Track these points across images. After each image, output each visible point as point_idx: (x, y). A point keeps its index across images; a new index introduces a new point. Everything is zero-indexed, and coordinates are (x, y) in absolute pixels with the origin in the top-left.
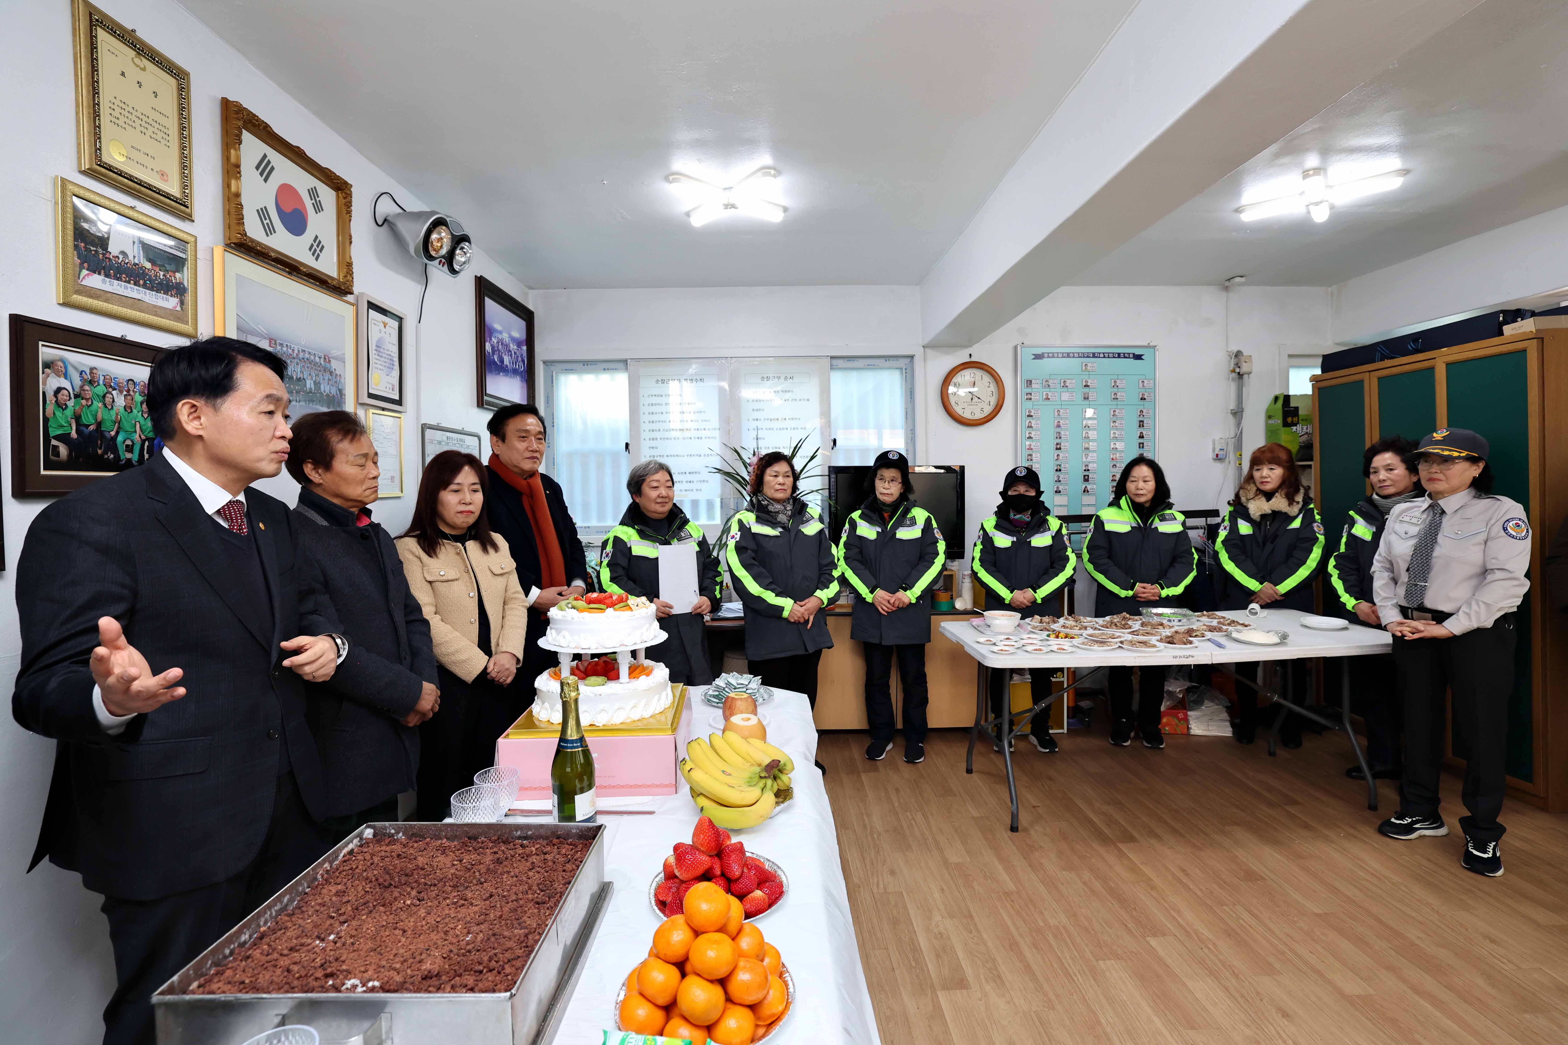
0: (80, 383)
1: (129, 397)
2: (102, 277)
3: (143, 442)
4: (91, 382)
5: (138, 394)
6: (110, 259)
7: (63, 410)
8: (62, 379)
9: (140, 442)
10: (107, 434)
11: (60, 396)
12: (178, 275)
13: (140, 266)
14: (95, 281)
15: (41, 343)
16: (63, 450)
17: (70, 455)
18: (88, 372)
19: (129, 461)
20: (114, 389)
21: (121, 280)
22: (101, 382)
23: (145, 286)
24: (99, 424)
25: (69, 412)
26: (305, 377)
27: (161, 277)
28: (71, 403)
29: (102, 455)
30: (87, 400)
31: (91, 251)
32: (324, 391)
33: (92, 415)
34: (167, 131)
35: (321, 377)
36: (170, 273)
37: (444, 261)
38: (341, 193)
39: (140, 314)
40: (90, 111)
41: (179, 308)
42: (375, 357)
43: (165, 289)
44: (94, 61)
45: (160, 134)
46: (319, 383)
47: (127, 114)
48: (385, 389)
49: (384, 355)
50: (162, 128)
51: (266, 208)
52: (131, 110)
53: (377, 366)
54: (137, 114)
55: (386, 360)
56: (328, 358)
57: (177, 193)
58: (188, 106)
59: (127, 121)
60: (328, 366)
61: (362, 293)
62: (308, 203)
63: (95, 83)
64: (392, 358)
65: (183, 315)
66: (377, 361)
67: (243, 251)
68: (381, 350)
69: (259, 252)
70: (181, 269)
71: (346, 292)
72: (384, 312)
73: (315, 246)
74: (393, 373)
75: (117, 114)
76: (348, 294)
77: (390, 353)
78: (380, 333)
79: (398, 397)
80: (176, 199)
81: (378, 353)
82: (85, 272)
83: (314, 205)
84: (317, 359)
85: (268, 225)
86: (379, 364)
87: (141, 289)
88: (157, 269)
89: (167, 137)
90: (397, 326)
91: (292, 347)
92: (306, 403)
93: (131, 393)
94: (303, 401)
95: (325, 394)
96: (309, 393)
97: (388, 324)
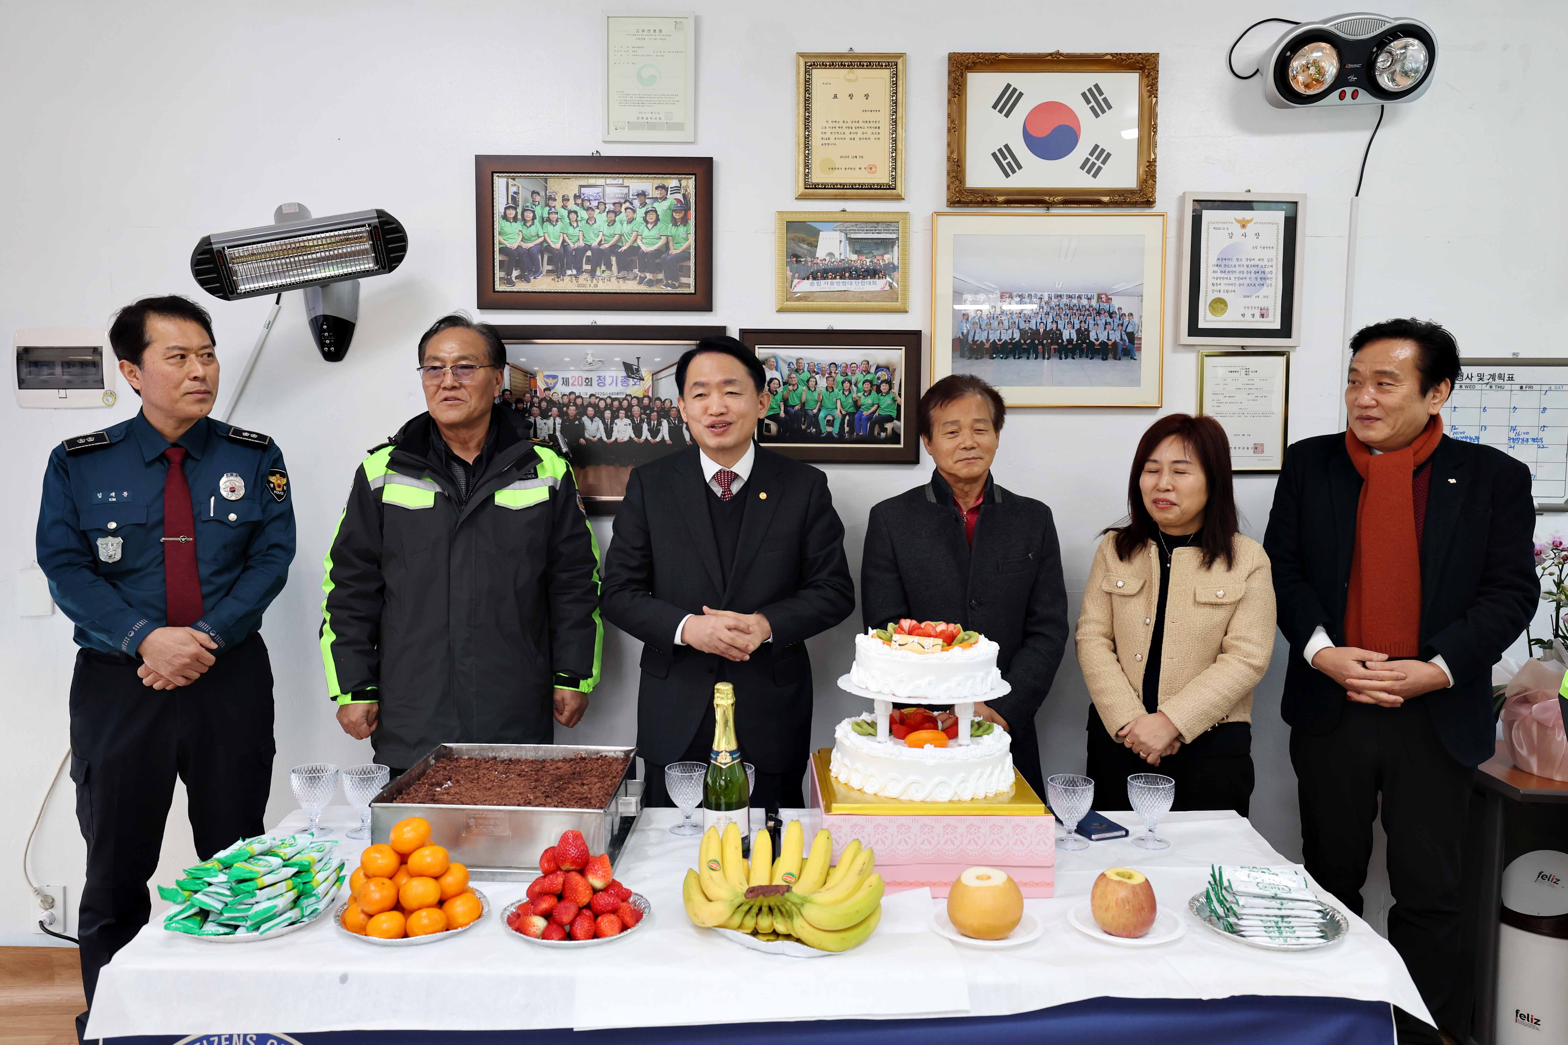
0: (788, 372)
1: (831, 379)
2: (811, 281)
3: (844, 417)
4: (797, 371)
5: (839, 375)
6: (817, 264)
7: (774, 395)
8: (774, 372)
9: (841, 417)
10: (810, 413)
11: (772, 385)
12: (886, 257)
13: (846, 260)
14: (805, 286)
15: (757, 346)
16: (774, 427)
17: (779, 431)
18: (795, 362)
19: (830, 433)
20: (818, 373)
21: (828, 279)
22: (806, 369)
23: (851, 277)
24: (803, 405)
25: (779, 397)
26: (1060, 327)
27: (868, 264)
28: (780, 390)
29: (805, 430)
30: (793, 385)
31: (801, 261)
32: (1097, 340)
33: (798, 397)
34: (877, 125)
35: (1092, 322)
36: (877, 258)
37: (1352, 89)
38: (1144, 72)
39: (846, 303)
40: (802, 146)
41: (887, 288)
42: (1216, 275)
43: (872, 273)
44: (808, 101)
45: (870, 131)
46: (1087, 330)
47: (838, 130)
48: (1242, 318)
49: (1238, 269)
50: (872, 125)
51: (1006, 146)
52: (841, 124)
53: (1219, 288)
54: (847, 125)
55: (1245, 275)
56: (1107, 296)
57: (885, 179)
58: (900, 89)
59: (837, 136)
60: (1106, 306)
61: (1184, 193)
62: (1082, 111)
63: (807, 120)
64: (1263, 270)
65: (891, 294)
66: (1219, 281)
67: (967, 207)
68: (1230, 263)
69: (984, 202)
70: (890, 249)
71: (1142, 203)
72: (1246, 205)
73: (1093, 159)
74: (1264, 291)
75: (828, 135)
76: (1149, 203)
77: (1256, 262)
78: (1231, 238)
79: (1277, 325)
80: (880, 187)
81: (1223, 269)
82: (796, 281)
83: (1092, 108)
84: (1084, 302)
85: (1009, 164)
86: (1226, 284)
87: (847, 281)
88: (863, 258)
89: (877, 130)
90: (1279, 217)
91: (1039, 294)
92: (1061, 358)
93: (833, 375)
94: (1055, 357)
95: (1097, 343)
96: (1067, 345)
97: (1254, 221)
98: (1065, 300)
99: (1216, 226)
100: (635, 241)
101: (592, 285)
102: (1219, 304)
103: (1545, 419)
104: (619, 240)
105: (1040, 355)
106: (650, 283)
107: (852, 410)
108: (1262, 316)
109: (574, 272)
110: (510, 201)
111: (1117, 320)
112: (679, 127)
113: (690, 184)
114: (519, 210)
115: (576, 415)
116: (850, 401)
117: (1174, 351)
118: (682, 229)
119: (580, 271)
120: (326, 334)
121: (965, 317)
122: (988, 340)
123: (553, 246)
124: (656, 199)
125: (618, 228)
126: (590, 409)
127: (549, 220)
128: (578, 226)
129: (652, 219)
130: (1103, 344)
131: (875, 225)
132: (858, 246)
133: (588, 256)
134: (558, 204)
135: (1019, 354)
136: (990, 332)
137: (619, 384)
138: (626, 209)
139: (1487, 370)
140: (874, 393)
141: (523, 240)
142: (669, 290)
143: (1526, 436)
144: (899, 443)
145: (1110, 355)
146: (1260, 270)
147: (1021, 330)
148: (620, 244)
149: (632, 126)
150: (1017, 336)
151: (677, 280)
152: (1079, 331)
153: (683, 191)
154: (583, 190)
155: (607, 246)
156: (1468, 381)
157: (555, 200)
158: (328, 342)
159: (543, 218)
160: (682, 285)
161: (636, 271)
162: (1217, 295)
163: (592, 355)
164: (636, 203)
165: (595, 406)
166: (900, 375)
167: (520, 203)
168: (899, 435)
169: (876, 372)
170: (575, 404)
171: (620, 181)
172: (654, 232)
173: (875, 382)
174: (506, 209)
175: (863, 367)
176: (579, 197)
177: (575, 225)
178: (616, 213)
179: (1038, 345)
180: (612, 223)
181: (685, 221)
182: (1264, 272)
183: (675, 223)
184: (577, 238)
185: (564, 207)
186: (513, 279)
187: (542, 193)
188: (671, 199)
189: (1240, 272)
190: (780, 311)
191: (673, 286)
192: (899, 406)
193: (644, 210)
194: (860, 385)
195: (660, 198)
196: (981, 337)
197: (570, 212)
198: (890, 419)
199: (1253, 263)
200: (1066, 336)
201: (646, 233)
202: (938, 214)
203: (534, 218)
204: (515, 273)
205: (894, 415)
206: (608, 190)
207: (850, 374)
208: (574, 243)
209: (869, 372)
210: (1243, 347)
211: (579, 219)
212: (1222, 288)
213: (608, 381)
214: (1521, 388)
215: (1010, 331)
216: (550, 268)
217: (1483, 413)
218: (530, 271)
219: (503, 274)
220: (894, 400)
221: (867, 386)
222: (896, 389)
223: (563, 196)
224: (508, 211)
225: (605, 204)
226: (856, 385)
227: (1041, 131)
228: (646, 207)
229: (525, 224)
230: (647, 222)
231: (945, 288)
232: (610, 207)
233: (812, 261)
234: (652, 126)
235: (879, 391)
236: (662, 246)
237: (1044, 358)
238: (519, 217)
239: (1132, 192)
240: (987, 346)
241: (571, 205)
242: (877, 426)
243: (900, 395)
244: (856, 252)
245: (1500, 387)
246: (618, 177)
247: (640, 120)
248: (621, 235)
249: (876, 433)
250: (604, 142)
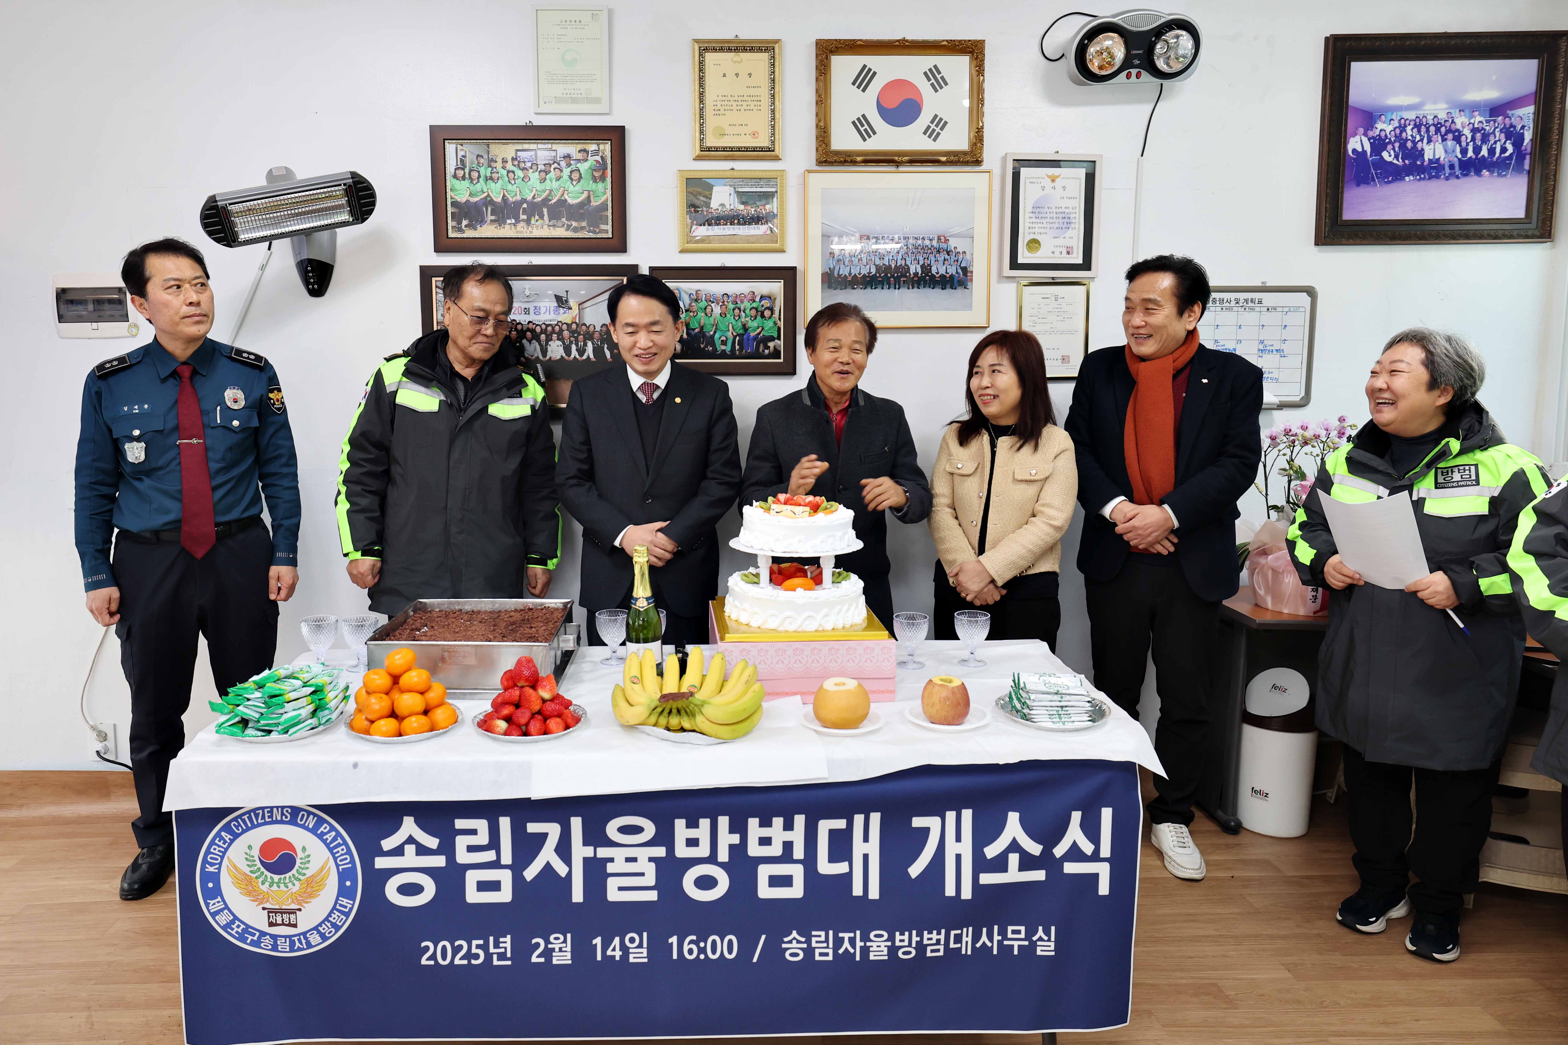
0: (689, 302)
1: (724, 307)
2: (706, 226)
3: (735, 337)
4: (696, 300)
5: (730, 303)
6: (711, 213)
9: (732, 337)
10: (708, 334)
12: (767, 207)
13: (735, 210)
14: (702, 231)
18: (694, 293)
19: (724, 351)
20: (713, 302)
21: (720, 225)
22: (703, 299)
23: (739, 224)
24: (702, 328)
26: (908, 263)
27: (753, 212)
28: (683, 316)
29: (704, 348)
30: (694, 312)
31: (698, 211)
32: (937, 273)
33: (697, 322)
34: (759, 99)
35: (933, 259)
36: (760, 207)
37: (1136, 70)
38: (973, 55)
39: (736, 245)
40: (698, 116)
41: (769, 232)
42: (1031, 220)
43: (756, 221)
44: (701, 79)
45: (753, 104)
46: (930, 265)
47: (726, 103)
48: (1052, 255)
49: (1049, 215)
50: (754, 98)
51: (864, 116)
52: (729, 98)
53: (1034, 230)
54: (734, 99)
55: (1055, 220)
56: (945, 238)
57: (766, 143)
58: (777, 69)
59: (726, 108)
60: (944, 246)
61: (1006, 154)
62: (924, 87)
63: (702, 95)
64: (1068, 216)
65: (772, 237)
66: (1034, 225)
67: (832, 165)
68: (1043, 210)
69: (845, 161)
70: (771, 200)
71: (973, 162)
72: (1055, 163)
73: (933, 126)
74: (1070, 233)
75: (719, 107)
76: (978, 162)
77: (1063, 210)
78: (1043, 190)
79: (1080, 261)
80: (762, 149)
81: (1037, 215)
82: (694, 227)
83: (932, 85)
84: (927, 242)
85: (866, 130)
86: (1039, 228)
87: (736, 226)
88: (749, 208)
89: (759, 103)
90: (1081, 173)
91: (891, 237)
92: (909, 289)
93: (726, 303)
94: (904, 287)
95: (938, 275)
96: (913, 278)
97: (1061, 176)
98: (911, 241)
99: (1032, 180)
100: (563, 195)
101: (528, 232)
102: (1034, 244)
103: (1286, 334)
104: (548, 195)
105: (892, 286)
106: (576, 230)
107: (741, 332)
108: (1068, 253)
109: (513, 221)
110: (459, 163)
111: (953, 257)
112: (597, 101)
113: (606, 148)
114: (467, 170)
115: (517, 338)
116: (740, 324)
117: (999, 282)
118: (600, 185)
119: (518, 220)
120: (311, 274)
121: (832, 255)
122: (850, 274)
123: (495, 200)
124: (579, 161)
125: (548, 185)
126: (528, 333)
127: (491, 178)
128: (515, 183)
129: (576, 177)
130: (942, 276)
131: (758, 180)
132: (745, 198)
133: (524, 209)
134: (499, 165)
135: (875, 285)
136: (852, 267)
137: (552, 312)
138: (554, 169)
139: (1242, 296)
140: (759, 318)
141: (471, 195)
142: (591, 235)
143: (1271, 348)
144: (780, 358)
145: (948, 286)
146: (1066, 216)
147: (876, 266)
148: (550, 198)
149: (558, 100)
150: (873, 271)
151: (598, 227)
152: (923, 267)
153: (601, 154)
154: (519, 153)
155: (539, 199)
156: (1227, 304)
157: (496, 162)
158: (312, 280)
159: (486, 177)
160: (602, 231)
161: (564, 220)
162: (1032, 237)
163: (529, 289)
164: (563, 164)
165: (533, 331)
166: (780, 304)
167: (467, 165)
168: (780, 352)
169: (760, 301)
170: (516, 330)
171: (550, 146)
172: (578, 188)
173: (760, 309)
174: (455, 169)
175: (749, 297)
176: (516, 159)
177: (513, 182)
178: (547, 172)
179: (890, 278)
180: (543, 180)
181: (603, 178)
182: (1069, 218)
183: (595, 180)
184: (514, 193)
185: (504, 168)
186: (463, 227)
187: (486, 156)
188: (592, 160)
189: (1050, 218)
190: (681, 252)
191: (594, 232)
192: (779, 329)
193: (569, 169)
194: (747, 311)
195: (583, 160)
196: (845, 271)
197: (508, 172)
198: (772, 339)
199: (1060, 210)
200: (912, 270)
201: (571, 188)
202: (809, 171)
203: (479, 177)
204: (465, 222)
205: (775, 335)
206: (539, 153)
207: (739, 302)
208: (512, 197)
209: (754, 301)
210: (1053, 278)
211: (516, 177)
212: (1037, 230)
213: (543, 310)
214: (1268, 309)
215: (868, 267)
216: (493, 218)
217: (1239, 330)
218: (477, 221)
219: (454, 224)
220: (775, 323)
221: (753, 312)
222: (776, 315)
223: (503, 159)
224: (457, 172)
225: (537, 165)
226: (744, 312)
227: (892, 103)
228: (571, 167)
229: (472, 182)
230: (572, 179)
231: (815, 232)
232: (541, 167)
233: (707, 211)
234: (574, 101)
235: (763, 316)
236: (585, 199)
237: (895, 288)
238: (467, 176)
239: (965, 153)
240: (850, 279)
241: (509, 166)
242: (761, 345)
243: (780, 319)
244: (743, 203)
245: (1252, 309)
246: (547, 143)
247: (565, 96)
248: (551, 191)
249: (761, 350)
250: (536, 114)
